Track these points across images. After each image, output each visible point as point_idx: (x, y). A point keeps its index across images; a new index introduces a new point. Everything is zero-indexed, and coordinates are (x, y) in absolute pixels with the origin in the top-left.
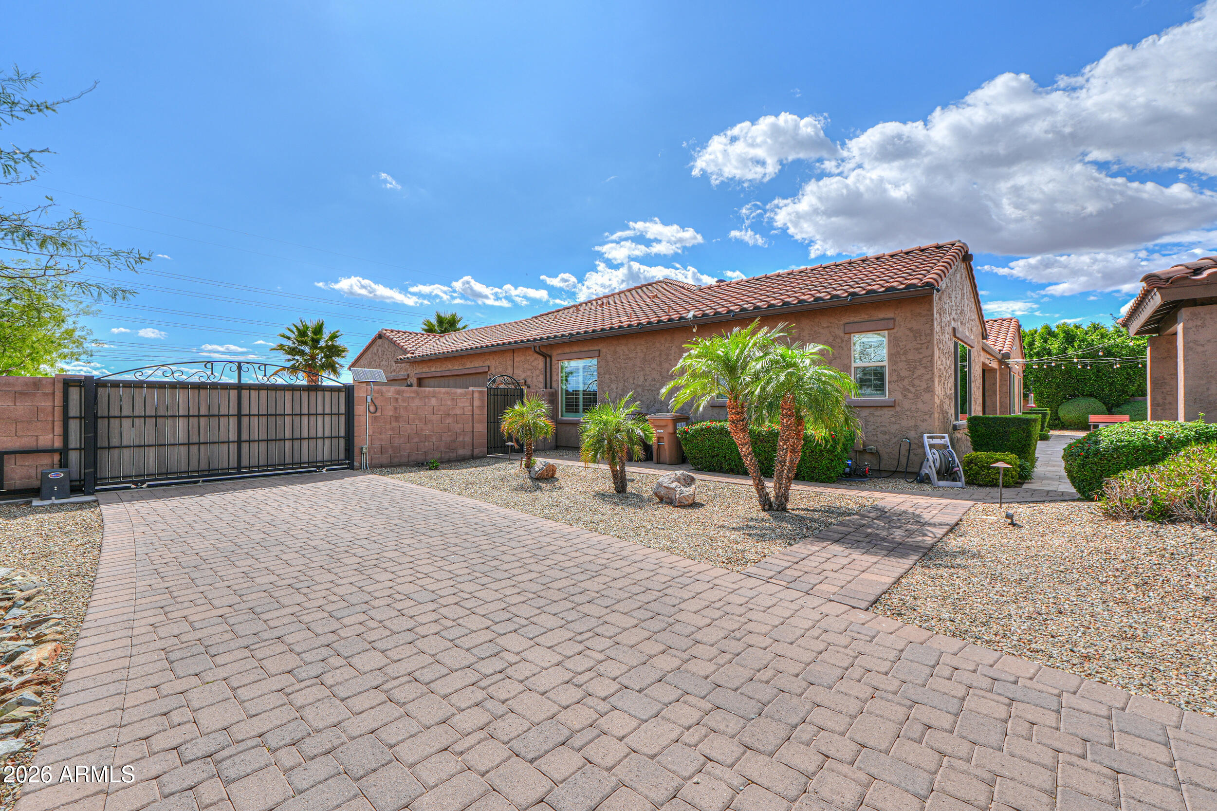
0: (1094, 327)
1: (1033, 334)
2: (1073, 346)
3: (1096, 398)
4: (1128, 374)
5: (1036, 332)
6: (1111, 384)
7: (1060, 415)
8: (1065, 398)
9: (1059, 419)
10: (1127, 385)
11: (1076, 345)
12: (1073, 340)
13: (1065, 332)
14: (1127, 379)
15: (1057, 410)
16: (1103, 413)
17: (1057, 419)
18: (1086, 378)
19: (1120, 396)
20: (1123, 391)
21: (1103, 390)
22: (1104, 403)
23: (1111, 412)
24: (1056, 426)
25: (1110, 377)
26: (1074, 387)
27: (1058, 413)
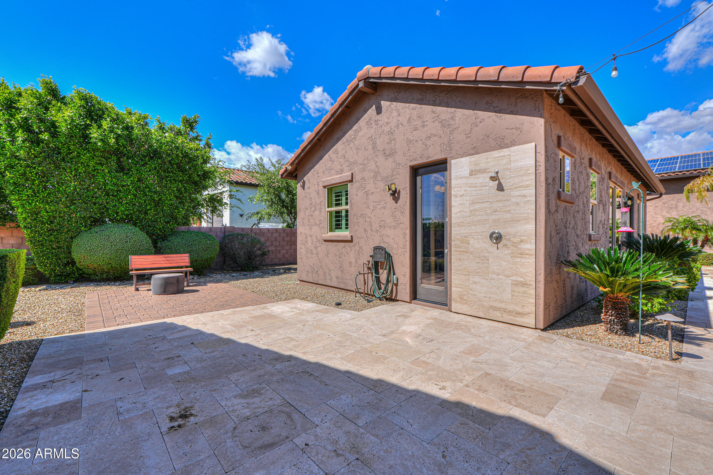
3: (135, 224)
4: (179, 190)
6: (157, 204)
7: (77, 254)
8: (84, 223)
9: (73, 263)
15: (69, 248)
17: (68, 263)
18: (120, 191)
19: (168, 222)
20: (172, 216)
21: (146, 213)
22: (147, 233)
23: (158, 251)
24: (68, 275)
25: (155, 192)
26: (101, 205)
27: (70, 253)
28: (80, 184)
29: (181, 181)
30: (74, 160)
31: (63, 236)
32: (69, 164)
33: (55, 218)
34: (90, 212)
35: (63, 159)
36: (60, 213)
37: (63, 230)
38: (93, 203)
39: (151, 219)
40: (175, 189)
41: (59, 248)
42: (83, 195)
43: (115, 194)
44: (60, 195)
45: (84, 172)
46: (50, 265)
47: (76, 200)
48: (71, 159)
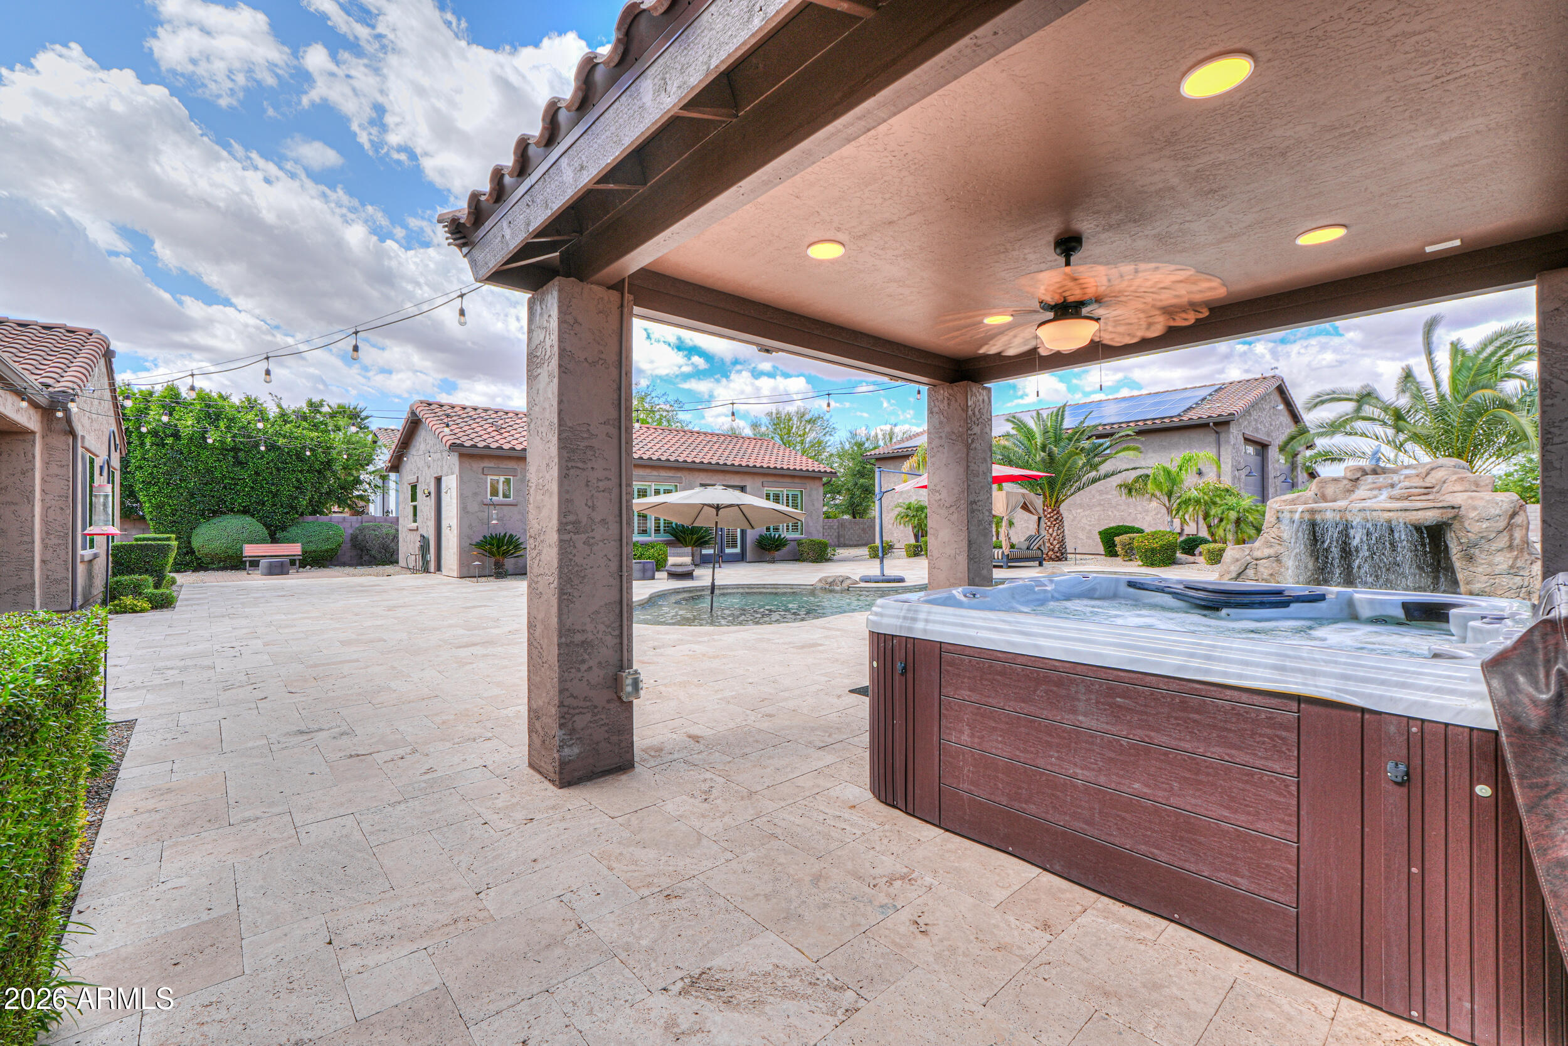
0: (249, 400)
1: (147, 397)
2: (217, 427)
3: (253, 516)
4: (298, 480)
5: (151, 394)
6: (275, 495)
7: (196, 543)
8: (203, 515)
9: (192, 552)
10: (296, 498)
11: (222, 425)
12: (218, 417)
13: (203, 399)
14: (297, 488)
15: (189, 537)
16: (263, 541)
17: (187, 553)
19: (287, 513)
20: (292, 507)
21: (263, 504)
22: (265, 525)
23: (274, 540)
24: (187, 564)
25: (273, 484)
27: (190, 543)
29: (301, 472)
34: (209, 504)
38: (212, 496)
39: (269, 510)
43: (233, 487)
47: (196, 494)
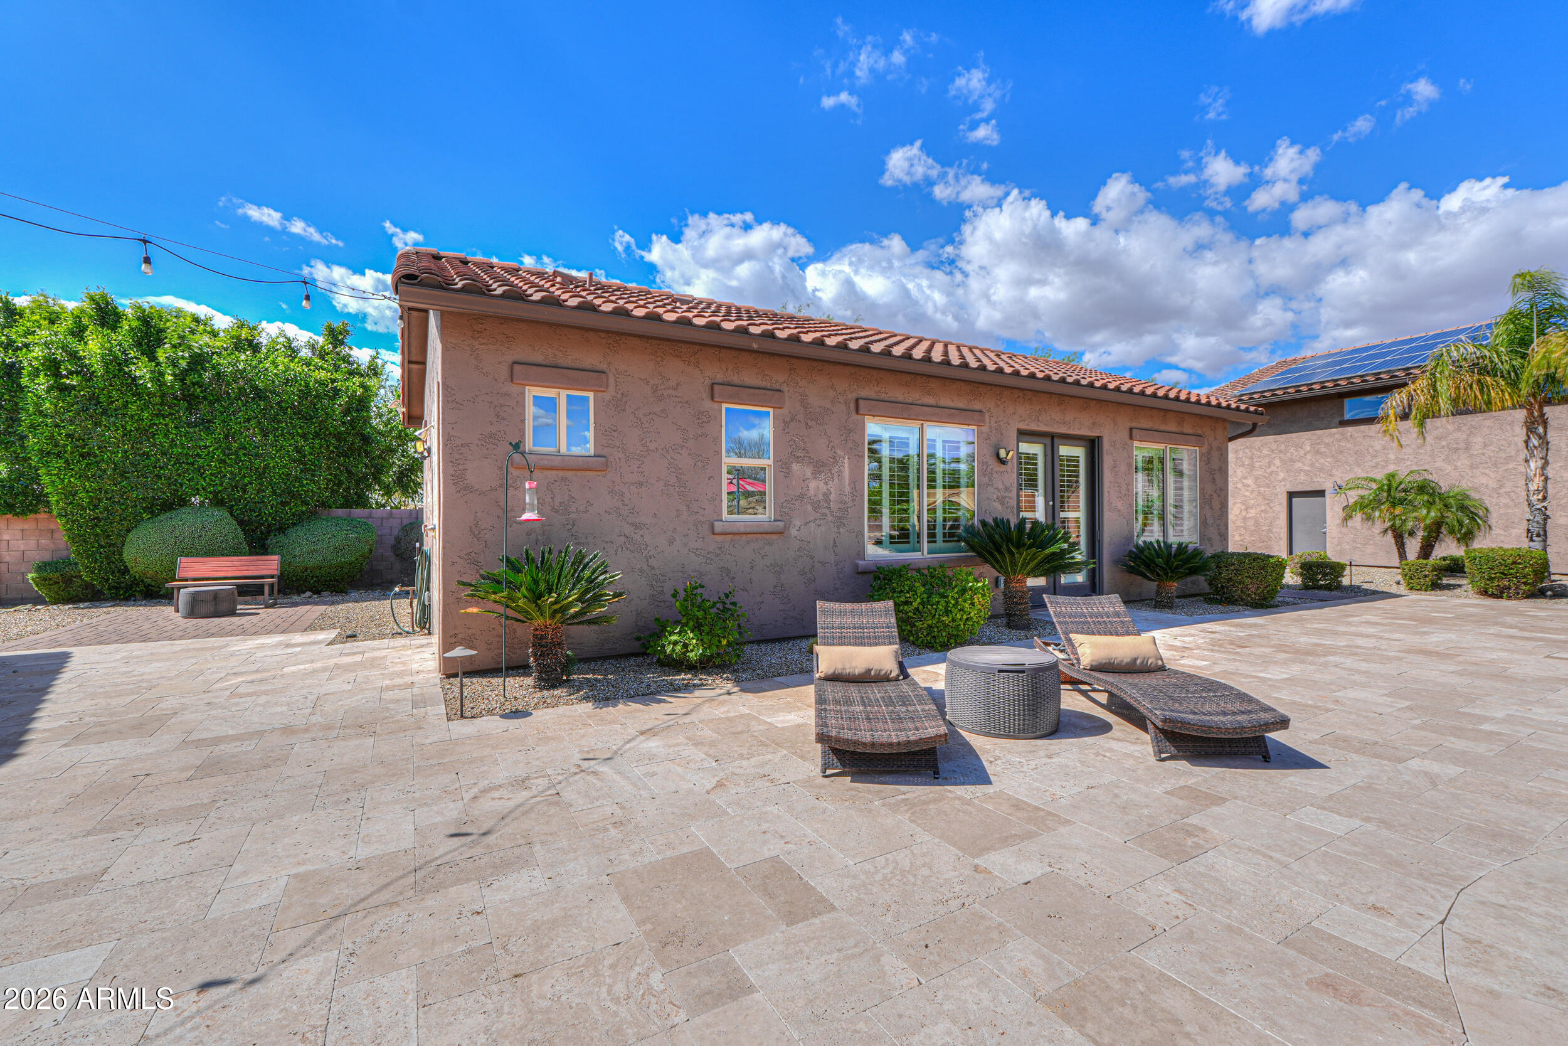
7: (127, 555)
9: (126, 569)
15: (121, 546)
18: (198, 455)
23: (259, 548)
24: (129, 587)
26: (169, 478)
28: (132, 448)
30: (120, 412)
31: (116, 527)
32: (112, 419)
33: (100, 500)
34: (154, 489)
35: (104, 413)
36: (106, 492)
37: (114, 518)
38: (156, 476)
39: (254, 498)
40: (291, 449)
41: (111, 545)
42: (139, 464)
43: (191, 460)
44: (104, 466)
45: (137, 430)
46: (99, 571)
47: (128, 473)
48: (116, 410)
